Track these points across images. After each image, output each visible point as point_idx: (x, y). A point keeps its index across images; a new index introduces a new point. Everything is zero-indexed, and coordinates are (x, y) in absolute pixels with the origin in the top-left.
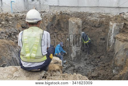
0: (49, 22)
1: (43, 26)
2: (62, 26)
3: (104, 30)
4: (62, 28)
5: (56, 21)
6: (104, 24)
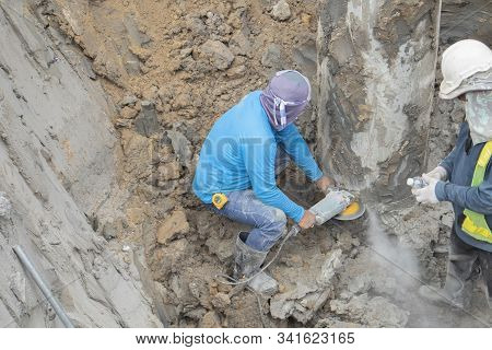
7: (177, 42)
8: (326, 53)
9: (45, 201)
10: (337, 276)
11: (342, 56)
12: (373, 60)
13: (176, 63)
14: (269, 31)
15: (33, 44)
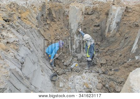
0: (38, 12)
1: (31, 17)
2: (54, 16)
3: (97, 17)
4: (54, 19)
5: (47, 10)
6: (98, 10)
7: (54, 36)
8: (70, 36)
9: (38, 51)
10: (71, 61)
11: (72, 36)
12: (75, 36)
13: (54, 38)
14: (64, 35)
15: (38, 35)
